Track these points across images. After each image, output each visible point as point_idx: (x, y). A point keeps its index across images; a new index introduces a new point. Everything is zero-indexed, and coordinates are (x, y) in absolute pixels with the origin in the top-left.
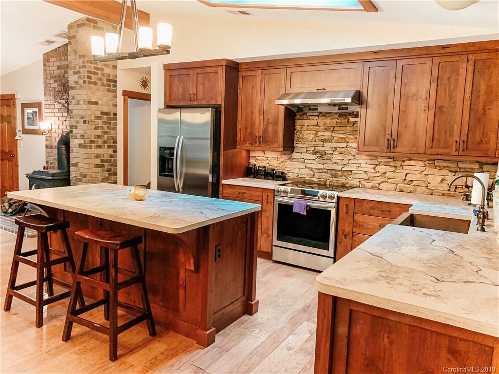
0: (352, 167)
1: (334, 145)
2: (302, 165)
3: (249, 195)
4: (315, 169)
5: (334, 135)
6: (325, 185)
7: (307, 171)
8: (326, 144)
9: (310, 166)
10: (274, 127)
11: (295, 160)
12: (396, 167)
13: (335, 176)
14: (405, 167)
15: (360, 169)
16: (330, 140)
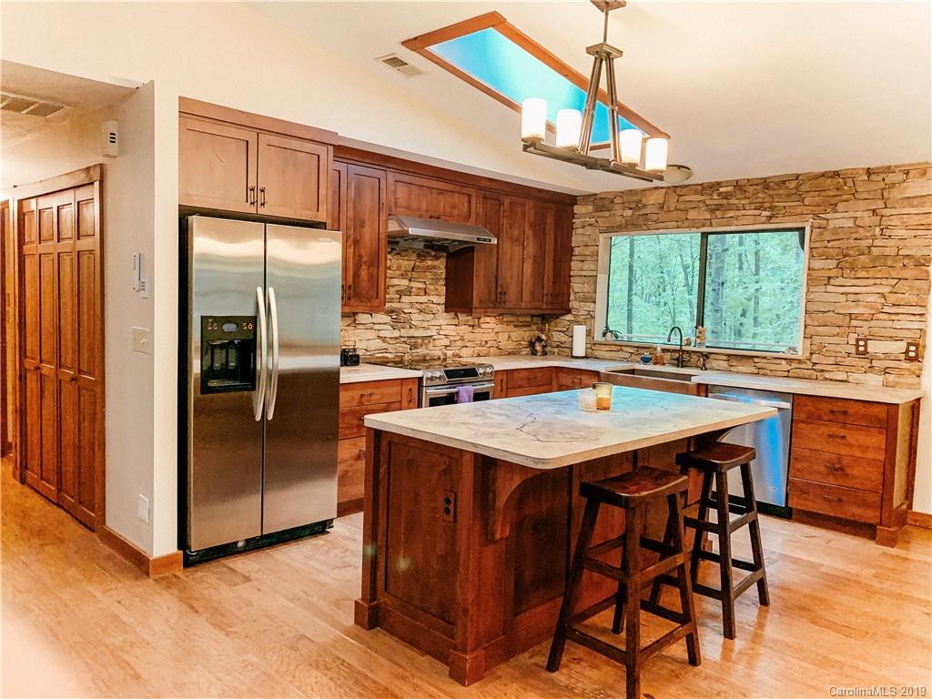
0: (433, 332)
1: (414, 299)
2: (371, 334)
3: (378, 397)
4: (391, 338)
5: (412, 284)
6: (401, 362)
7: (379, 344)
8: (405, 299)
9: (382, 334)
10: (371, 270)
11: (361, 327)
12: (473, 326)
13: (414, 346)
14: (483, 326)
15: (442, 332)
16: (409, 292)
